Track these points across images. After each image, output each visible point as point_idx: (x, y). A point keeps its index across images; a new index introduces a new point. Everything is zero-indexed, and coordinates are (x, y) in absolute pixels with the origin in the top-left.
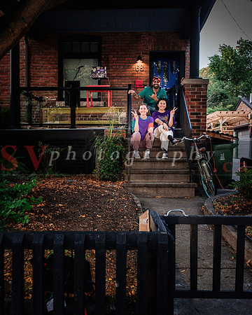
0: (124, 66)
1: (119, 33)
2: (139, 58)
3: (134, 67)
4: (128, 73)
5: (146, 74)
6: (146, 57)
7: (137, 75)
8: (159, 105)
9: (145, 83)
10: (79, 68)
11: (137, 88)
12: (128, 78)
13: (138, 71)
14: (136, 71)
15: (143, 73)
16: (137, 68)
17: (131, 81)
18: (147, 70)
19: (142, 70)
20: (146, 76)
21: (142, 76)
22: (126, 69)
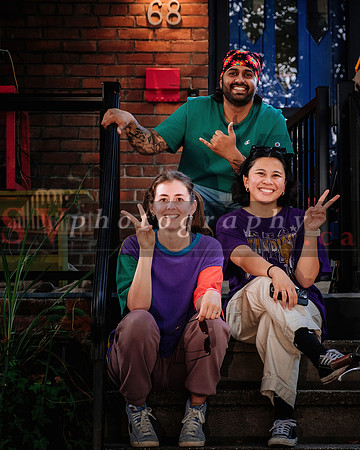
0: (92, 5)
3: (138, 7)
4: (114, 33)
5: (193, 43)
8: (252, 180)
9: (189, 83)
11: (155, 103)
12: (111, 59)
13: (159, 26)
14: (150, 27)
15: (179, 34)
16: (155, 15)
17: (124, 73)
18: (199, 24)
19: (176, 22)
20: (193, 48)
21: (177, 48)
22: (102, 19)
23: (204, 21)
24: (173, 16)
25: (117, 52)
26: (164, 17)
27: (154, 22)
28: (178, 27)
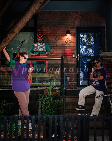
0: (55, 38)
1: (51, 12)
2: (68, 32)
3: (64, 39)
4: (59, 43)
5: (74, 45)
6: (74, 31)
7: (66, 45)
9: (73, 52)
10: (22, 42)
11: (67, 56)
12: (59, 48)
13: (67, 42)
14: (66, 42)
15: (71, 43)
17: (61, 50)
21: (71, 46)
22: (57, 41)
23: (76, 41)
24: (70, 40)
26: (68, 40)
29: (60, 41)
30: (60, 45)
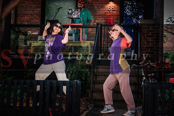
0: (98, 6)
3: (106, 7)
4: (102, 12)
5: (117, 13)
7: (108, 14)
9: (115, 21)
10: (59, 9)
12: (101, 17)
13: (110, 10)
14: (108, 10)
15: (114, 12)
16: (109, 8)
17: (103, 19)
18: (118, 10)
19: (113, 10)
20: (117, 15)
21: (113, 14)
22: (100, 9)
23: (119, 9)
24: (113, 8)
25: (102, 15)
26: (111, 9)
27: (109, 9)
28: (114, 11)
29: (102, 9)
30: (102, 14)
